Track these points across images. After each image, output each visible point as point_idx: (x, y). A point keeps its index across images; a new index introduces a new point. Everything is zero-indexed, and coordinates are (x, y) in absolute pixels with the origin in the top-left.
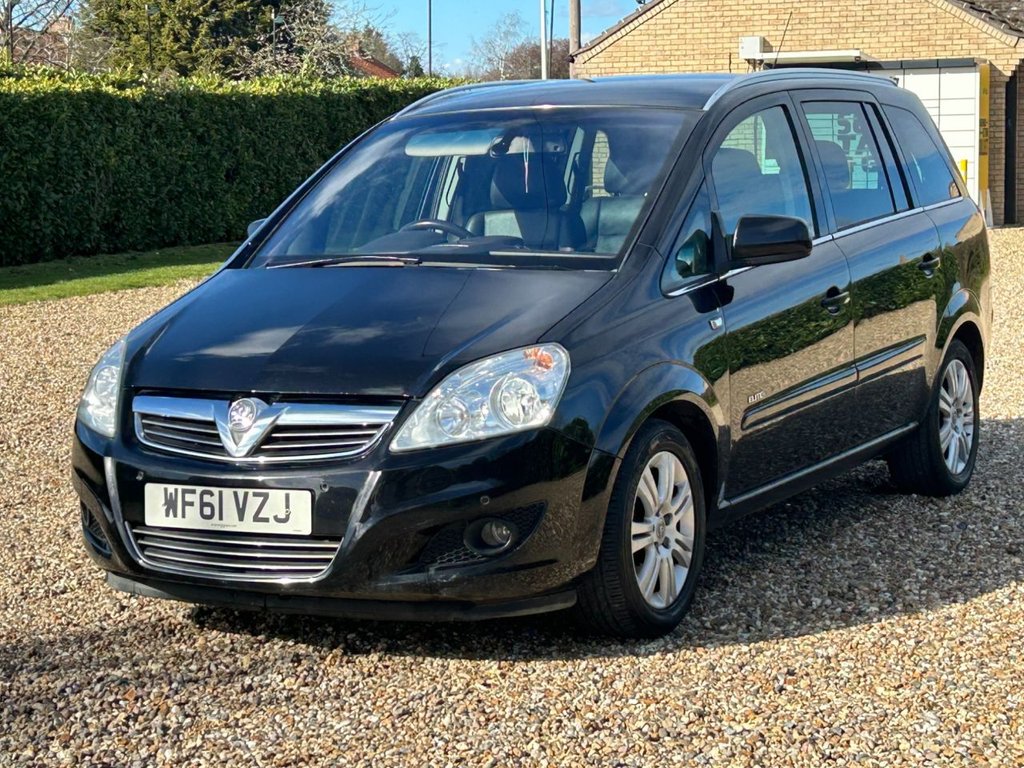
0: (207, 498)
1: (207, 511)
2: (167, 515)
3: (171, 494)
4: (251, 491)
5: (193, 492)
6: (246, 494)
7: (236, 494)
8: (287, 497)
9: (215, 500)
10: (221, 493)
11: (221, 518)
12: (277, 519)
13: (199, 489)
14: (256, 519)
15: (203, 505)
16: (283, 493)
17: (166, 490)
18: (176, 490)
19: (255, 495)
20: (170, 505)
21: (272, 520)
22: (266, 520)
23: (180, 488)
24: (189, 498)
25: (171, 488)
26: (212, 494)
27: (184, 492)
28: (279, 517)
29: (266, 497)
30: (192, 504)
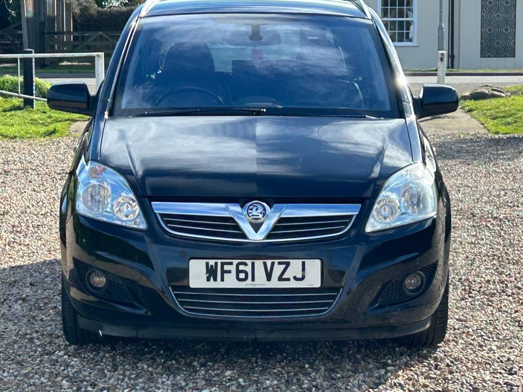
0: (241, 267)
1: (242, 276)
2: (208, 279)
3: (212, 266)
4: (276, 261)
5: (231, 264)
6: (273, 264)
7: (265, 264)
8: (304, 264)
9: (248, 269)
10: (253, 264)
11: (253, 279)
12: (295, 278)
13: (235, 262)
14: (281, 279)
15: (238, 272)
16: (300, 261)
17: (207, 264)
18: (216, 263)
19: (279, 263)
20: (211, 273)
21: (292, 279)
22: (288, 280)
23: (219, 261)
24: (226, 268)
25: (212, 262)
26: (246, 264)
27: (223, 264)
28: (297, 277)
29: (288, 264)
30: (229, 272)
